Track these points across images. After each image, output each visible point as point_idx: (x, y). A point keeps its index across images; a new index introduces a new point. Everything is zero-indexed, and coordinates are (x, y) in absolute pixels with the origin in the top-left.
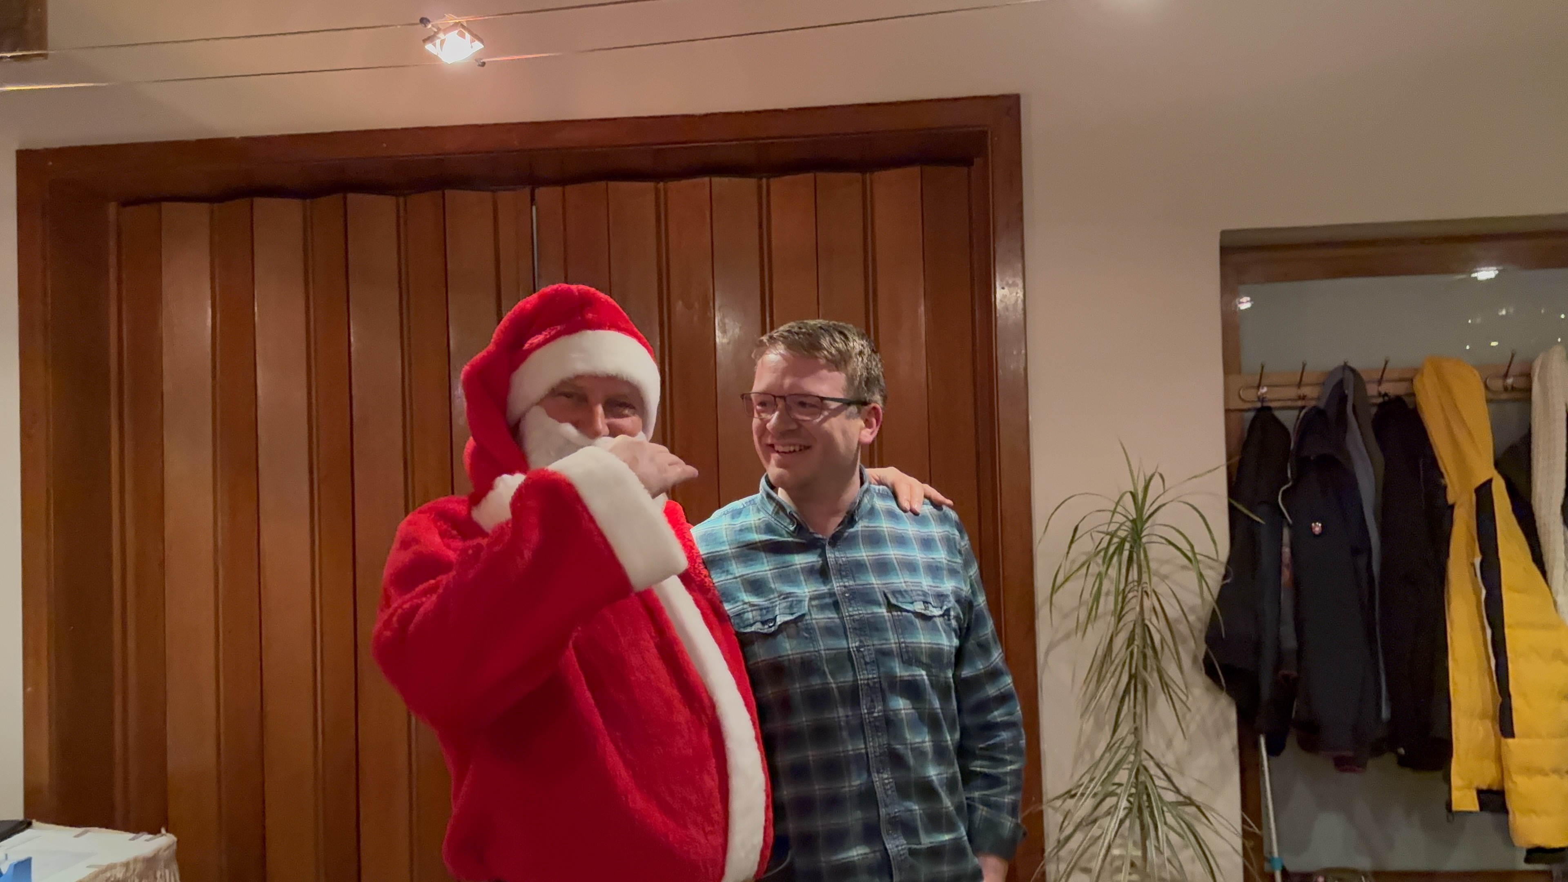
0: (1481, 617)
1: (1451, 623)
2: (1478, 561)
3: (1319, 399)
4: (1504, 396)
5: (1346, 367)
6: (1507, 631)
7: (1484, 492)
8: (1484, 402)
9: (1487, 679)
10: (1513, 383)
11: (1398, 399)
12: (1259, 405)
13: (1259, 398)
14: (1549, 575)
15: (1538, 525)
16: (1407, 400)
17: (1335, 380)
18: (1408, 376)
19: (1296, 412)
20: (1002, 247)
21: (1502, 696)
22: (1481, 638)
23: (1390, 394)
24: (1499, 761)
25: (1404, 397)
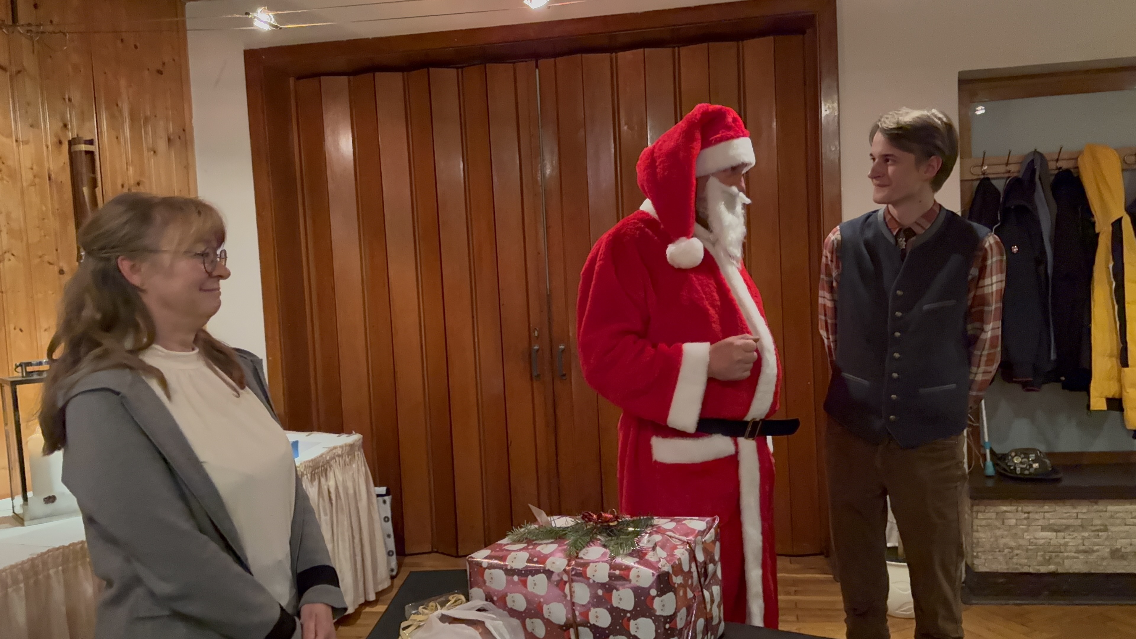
0: (1112, 299)
1: (1094, 301)
2: (1111, 265)
3: (1019, 172)
5: (1036, 152)
6: (1126, 305)
7: (1117, 225)
8: (1121, 171)
9: (1115, 335)
11: (1068, 171)
12: (982, 177)
13: (982, 172)
16: (1074, 171)
17: (1029, 161)
18: (1074, 156)
19: (1004, 181)
20: (825, 85)
21: (1122, 343)
22: (1112, 311)
23: (1063, 168)
24: (1120, 380)
25: (1072, 170)
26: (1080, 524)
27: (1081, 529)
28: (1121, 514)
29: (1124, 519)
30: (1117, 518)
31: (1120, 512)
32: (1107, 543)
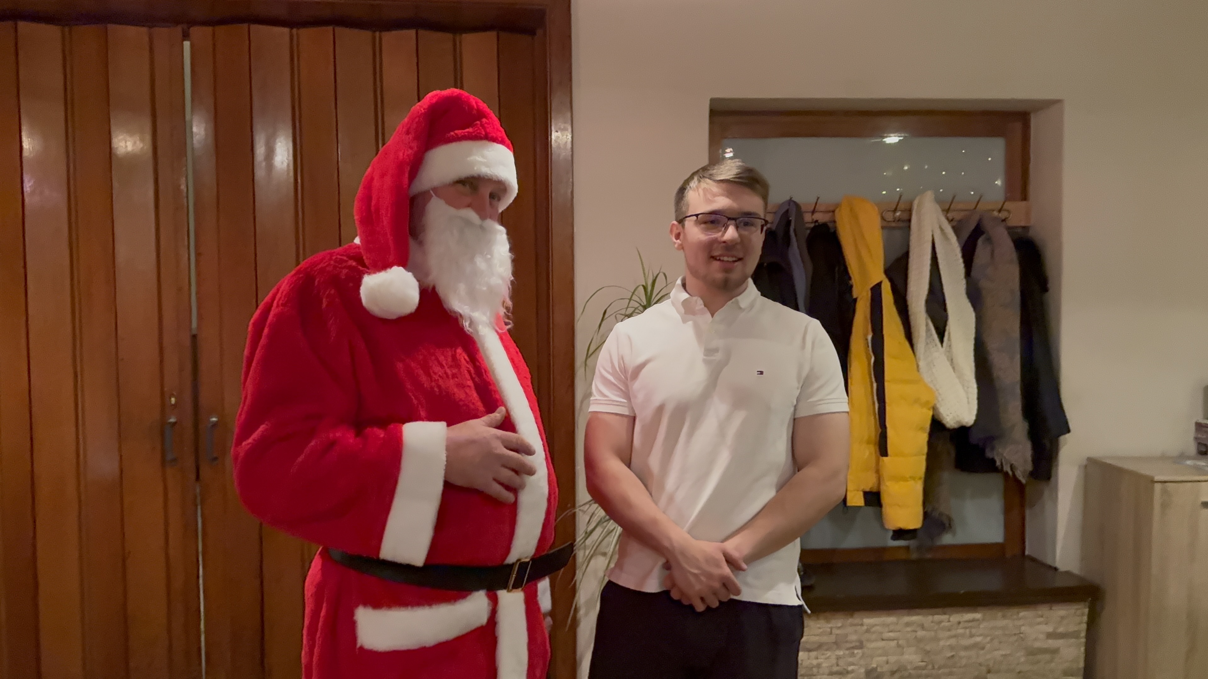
0: (870, 375)
1: (852, 378)
2: (870, 337)
4: (893, 224)
5: (791, 201)
6: (886, 384)
7: (876, 290)
8: (880, 227)
9: (873, 417)
10: (900, 215)
11: (825, 225)
14: (915, 347)
15: (910, 313)
16: (831, 225)
17: (784, 210)
18: (831, 209)
20: (556, 101)
21: (881, 428)
22: (870, 389)
23: (819, 221)
24: (878, 471)
25: (828, 224)
26: (834, 641)
27: (835, 646)
28: (878, 628)
29: (881, 633)
30: (874, 632)
31: (876, 625)
32: (862, 662)
